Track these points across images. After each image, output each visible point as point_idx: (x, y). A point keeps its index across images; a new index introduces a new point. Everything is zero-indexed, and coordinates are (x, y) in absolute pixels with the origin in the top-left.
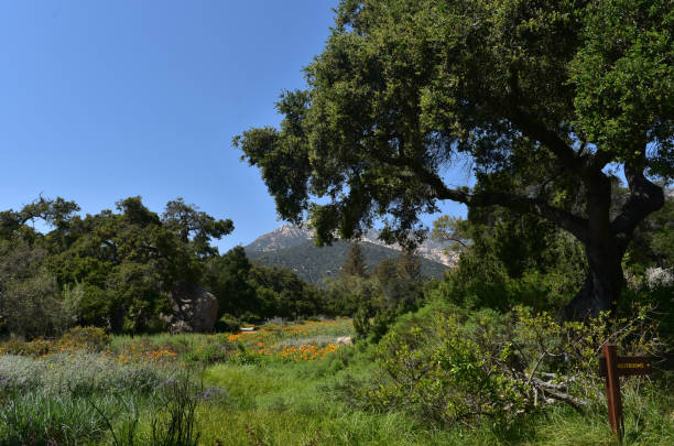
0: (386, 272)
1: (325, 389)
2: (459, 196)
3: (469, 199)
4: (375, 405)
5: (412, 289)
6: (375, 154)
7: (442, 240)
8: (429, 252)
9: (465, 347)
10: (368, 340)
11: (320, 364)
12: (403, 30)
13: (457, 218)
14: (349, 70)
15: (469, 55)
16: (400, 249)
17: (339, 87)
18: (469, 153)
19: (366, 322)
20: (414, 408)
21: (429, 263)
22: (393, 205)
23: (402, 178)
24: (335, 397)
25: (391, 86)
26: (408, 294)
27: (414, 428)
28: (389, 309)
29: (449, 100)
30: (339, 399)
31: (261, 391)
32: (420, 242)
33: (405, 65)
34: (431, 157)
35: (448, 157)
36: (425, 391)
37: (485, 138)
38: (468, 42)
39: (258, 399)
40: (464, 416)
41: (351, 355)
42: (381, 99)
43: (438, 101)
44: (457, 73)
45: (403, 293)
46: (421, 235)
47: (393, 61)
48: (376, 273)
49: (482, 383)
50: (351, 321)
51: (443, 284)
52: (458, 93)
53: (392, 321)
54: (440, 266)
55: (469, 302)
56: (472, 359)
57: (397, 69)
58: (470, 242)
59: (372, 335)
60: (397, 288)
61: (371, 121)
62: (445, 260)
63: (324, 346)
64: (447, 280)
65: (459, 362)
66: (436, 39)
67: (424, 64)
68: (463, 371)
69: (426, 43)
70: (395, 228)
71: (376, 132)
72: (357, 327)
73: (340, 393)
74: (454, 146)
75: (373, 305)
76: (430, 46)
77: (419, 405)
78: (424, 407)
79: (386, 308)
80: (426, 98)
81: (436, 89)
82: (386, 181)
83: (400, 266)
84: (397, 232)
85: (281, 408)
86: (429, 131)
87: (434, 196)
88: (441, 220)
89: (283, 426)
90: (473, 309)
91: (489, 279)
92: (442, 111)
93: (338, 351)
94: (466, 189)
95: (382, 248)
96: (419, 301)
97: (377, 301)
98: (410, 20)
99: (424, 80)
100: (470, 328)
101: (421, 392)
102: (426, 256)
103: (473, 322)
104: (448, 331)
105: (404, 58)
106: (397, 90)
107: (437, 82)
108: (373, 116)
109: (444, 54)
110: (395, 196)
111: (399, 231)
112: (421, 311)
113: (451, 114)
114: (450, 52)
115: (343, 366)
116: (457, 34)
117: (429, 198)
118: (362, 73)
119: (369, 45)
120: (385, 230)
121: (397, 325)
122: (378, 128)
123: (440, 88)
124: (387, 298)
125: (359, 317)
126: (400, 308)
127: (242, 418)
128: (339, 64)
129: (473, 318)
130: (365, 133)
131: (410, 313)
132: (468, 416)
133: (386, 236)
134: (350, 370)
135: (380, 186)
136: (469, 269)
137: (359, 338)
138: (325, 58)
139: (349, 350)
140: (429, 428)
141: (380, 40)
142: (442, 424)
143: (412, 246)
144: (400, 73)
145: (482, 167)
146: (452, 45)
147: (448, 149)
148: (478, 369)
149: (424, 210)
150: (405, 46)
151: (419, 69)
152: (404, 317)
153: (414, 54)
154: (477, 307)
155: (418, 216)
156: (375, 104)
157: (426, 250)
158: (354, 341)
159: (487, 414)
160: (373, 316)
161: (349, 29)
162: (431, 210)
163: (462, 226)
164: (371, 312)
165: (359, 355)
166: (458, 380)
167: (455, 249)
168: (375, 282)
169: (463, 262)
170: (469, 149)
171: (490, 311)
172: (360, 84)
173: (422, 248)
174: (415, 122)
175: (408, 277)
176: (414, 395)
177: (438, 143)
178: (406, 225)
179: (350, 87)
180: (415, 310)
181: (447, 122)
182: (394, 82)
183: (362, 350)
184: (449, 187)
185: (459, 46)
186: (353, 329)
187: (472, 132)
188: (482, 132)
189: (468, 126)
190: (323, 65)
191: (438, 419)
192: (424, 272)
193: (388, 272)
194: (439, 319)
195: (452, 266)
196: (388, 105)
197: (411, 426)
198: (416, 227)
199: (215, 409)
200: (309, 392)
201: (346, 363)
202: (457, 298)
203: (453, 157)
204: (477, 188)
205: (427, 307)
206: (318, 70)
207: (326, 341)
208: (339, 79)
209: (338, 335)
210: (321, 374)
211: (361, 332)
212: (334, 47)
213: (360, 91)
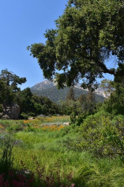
0: (82, 99)
1: (59, 142)
2: (111, 72)
3: (115, 73)
4: (78, 149)
5: (92, 105)
6: (81, 55)
7: (104, 88)
8: (99, 92)
9: (112, 129)
10: (75, 124)
11: (58, 133)
12: (94, 7)
13: (110, 80)
14: (72, 22)
15: (119, 18)
16: (88, 91)
17: (69, 28)
18: (116, 55)
19: (75, 117)
20: (92, 150)
21: (98, 96)
22: (86, 75)
23: (91, 64)
24: (63, 145)
25: (88, 29)
26: (90, 107)
27: (92, 158)
28: (83, 113)
29: (111, 35)
30: (64, 146)
31: (36, 142)
32: (96, 89)
33: (94, 21)
34: (102, 57)
35: (108, 57)
36: (97, 144)
37: (122, 50)
38: (119, 13)
39: (34, 145)
40: (110, 154)
41: (69, 129)
42: (85, 34)
43: (106, 35)
44: (114, 25)
45: (88, 107)
46: (96, 86)
47: (90, 19)
48: (79, 99)
49: (118, 143)
50: (69, 117)
51: (104, 105)
52: (114, 33)
53: (85, 118)
54: (102, 98)
55: (114, 112)
56: (115, 134)
57: (91, 22)
58: (114, 89)
59: (77, 122)
60: (86, 105)
61: (80, 42)
62: (104, 95)
63: (59, 126)
64: (105, 103)
65: (110, 134)
66: (107, 11)
67: (102, 21)
68: (111, 138)
69: (103, 12)
70: (87, 83)
71: (82, 46)
72: (71, 119)
73: (65, 144)
74: (111, 53)
75: (77, 111)
76: (105, 14)
77: (94, 149)
78: (96, 150)
79: (82, 112)
80: (102, 34)
81: (106, 31)
82: (85, 65)
83: (88, 97)
84: (88, 85)
85: (43, 148)
86: (102, 46)
87: (102, 72)
88: (104, 80)
89: (44, 155)
90: (115, 115)
91: (121, 103)
92: (108, 39)
93: (64, 128)
94: (114, 69)
95: (82, 90)
96: (94, 110)
97: (79, 109)
98: (97, 3)
99: (101, 27)
100: (114, 121)
101: (95, 145)
102: (98, 94)
103: (115, 119)
104: (107, 123)
105: (94, 18)
106: (91, 31)
107: (106, 28)
108: (81, 40)
109: (110, 17)
110: (87, 71)
111: (88, 84)
112: (96, 114)
113: (111, 41)
114: (112, 16)
115: (66, 133)
116: (115, 9)
117: (100, 72)
118: (78, 24)
119: (81, 12)
120: (83, 83)
121: (87, 120)
122: (82, 45)
123: (108, 30)
124: (83, 109)
125: (72, 115)
126: (87, 113)
127: (29, 152)
128: (69, 20)
129: (115, 118)
130: (77, 46)
131: (92, 115)
132: (112, 154)
133: (84, 86)
134: (69, 135)
135: (82, 67)
136: (114, 99)
137: (72, 123)
138: (63, 17)
139: (68, 128)
140: (97, 157)
141: (85, 11)
142: (102, 156)
143: (93, 90)
144: (92, 24)
145: (121, 61)
146: (113, 13)
147: (108, 54)
148: (117, 137)
149: (98, 76)
150: (95, 14)
151: (100, 22)
152: (89, 116)
153: (98, 17)
154: (116, 114)
155: (96, 79)
156: (82, 36)
157: (98, 91)
158: (70, 124)
159: (119, 154)
160: (77, 115)
161: (73, 6)
162: (101, 77)
163: (112, 83)
164: (77, 114)
165: (72, 129)
166: (109, 141)
167: (109, 91)
168: (78, 103)
169: (112, 96)
170: (116, 54)
171: (121, 115)
172: (76, 27)
173: (96, 91)
174: (96, 43)
175: (91, 101)
176: (92, 145)
177: (105, 51)
178: (91, 82)
179: (73, 29)
180: (93, 114)
181: (109, 44)
182: (90, 28)
183: (73, 128)
184: (108, 68)
185: (116, 14)
186: (70, 120)
187: (118, 48)
188: (121, 48)
189: (117, 45)
190: (63, 19)
191: (101, 155)
192: (96, 100)
193: (83, 99)
194: (103, 119)
195: (107, 97)
196: (87, 36)
197: (90, 157)
198: (95, 83)
199: (19, 148)
200: (53, 143)
201: (67, 132)
202: (109, 110)
203: (110, 57)
204: (118, 69)
205: (98, 113)
206: (61, 21)
207: (60, 124)
208: (69, 25)
209: (64, 122)
210: (57, 136)
211: (73, 121)
212: (67, 13)
213: (76, 30)
